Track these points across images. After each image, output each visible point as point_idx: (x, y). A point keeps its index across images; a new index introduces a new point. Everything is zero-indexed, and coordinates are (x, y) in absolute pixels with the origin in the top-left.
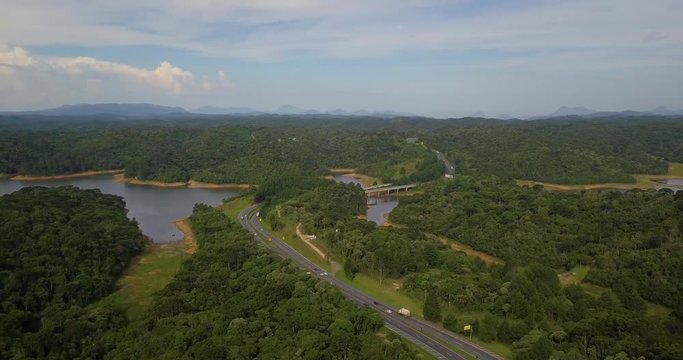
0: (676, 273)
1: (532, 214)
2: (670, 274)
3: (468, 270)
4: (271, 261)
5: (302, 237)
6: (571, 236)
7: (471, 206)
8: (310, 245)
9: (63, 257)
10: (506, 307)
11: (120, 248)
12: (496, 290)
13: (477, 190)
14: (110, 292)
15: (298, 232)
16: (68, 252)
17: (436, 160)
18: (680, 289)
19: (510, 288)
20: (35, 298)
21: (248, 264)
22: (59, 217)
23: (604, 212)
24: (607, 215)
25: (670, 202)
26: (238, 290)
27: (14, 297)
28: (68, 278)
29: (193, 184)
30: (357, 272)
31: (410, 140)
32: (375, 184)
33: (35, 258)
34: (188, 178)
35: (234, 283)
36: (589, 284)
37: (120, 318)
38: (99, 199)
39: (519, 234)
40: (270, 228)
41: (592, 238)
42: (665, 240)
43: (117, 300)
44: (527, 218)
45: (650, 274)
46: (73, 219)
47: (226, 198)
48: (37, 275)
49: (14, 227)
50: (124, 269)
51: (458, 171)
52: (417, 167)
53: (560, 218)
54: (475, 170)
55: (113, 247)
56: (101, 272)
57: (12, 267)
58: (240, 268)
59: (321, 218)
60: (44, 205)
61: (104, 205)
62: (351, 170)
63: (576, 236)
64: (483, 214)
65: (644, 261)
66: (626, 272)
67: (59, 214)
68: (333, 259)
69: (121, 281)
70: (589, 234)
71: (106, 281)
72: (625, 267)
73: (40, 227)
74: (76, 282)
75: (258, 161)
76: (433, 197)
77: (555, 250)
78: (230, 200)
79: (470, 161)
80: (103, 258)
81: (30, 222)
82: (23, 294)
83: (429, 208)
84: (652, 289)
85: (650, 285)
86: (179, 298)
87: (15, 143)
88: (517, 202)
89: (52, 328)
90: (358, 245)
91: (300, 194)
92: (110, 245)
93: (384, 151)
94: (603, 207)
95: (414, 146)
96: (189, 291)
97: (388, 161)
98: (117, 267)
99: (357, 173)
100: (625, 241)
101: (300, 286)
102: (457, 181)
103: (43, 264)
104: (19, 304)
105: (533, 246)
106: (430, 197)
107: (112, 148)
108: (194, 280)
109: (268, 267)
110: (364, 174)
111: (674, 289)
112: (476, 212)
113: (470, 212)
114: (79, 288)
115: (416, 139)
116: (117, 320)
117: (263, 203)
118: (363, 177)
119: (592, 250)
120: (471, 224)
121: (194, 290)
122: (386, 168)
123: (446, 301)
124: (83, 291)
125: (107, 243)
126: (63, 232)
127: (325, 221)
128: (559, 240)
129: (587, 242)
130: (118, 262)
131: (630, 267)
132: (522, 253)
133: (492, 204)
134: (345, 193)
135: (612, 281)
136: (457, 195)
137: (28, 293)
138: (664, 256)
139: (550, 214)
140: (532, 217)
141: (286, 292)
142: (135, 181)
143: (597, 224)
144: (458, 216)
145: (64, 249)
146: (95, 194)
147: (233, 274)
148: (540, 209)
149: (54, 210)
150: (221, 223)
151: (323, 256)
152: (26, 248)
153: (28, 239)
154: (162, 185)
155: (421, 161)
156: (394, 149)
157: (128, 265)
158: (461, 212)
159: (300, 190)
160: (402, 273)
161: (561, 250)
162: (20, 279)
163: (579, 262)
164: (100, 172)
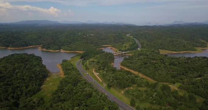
0: (206, 87)
1: (164, 65)
2: (204, 87)
3: (144, 86)
4: (86, 83)
5: (95, 73)
6: (175, 73)
7: (145, 62)
8: (97, 77)
9: (25, 80)
10: (154, 102)
11: (41, 76)
12: (152, 96)
13: (147, 56)
14: (39, 91)
15: (93, 72)
16: (26, 79)
17: (135, 43)
18: (207, 92)
19: (156, 95)
20: (17, 94)
21: (79, 84)
22: (23, 67)
23: (186, 64)
24: (187, 65)
25: (206, 61)
26: (76, 93)
27: (12, 95)
28: (27, 87)
29: (62, 51)
30: (111, 87)
31: (128, 35)
32: (117, 51)
33: (16, 81)
34: (60, 49)
35: (75, 91)
36: (180, 89)
37: (42, 101)
38: (34, 58)
39: (160, 72)
40: (85, 69)
41: (182, 73)
42: (203, 76)
43: (41, 94)
44: (162, 66)
45: (198, 87)
46: (27, 67)
47: (72, 57)
48: (18, 87)
49: (10, 71)
50: (42, 83)
51: (142, 47)
52: (129, 45)
53: (172, 67)
54: (147, 47)
55: (39, 76)
56: (36, 85)
57: (10, 85)
58: (77, 85)
59: (100, 67)
60: (18, 62)
61: (36, 60)
62: (110, 46)
63: (177, 73)
64: (149, 65)
65: (197, 82)
66: (191, 86)
67: (23, 66)
68: (104, 82)
69: (42, 87)
70: (181, 72)
71: (38, 88)
72: (191, 84)
73: (17, 71)
74: (29, 89)
75: (81, 44)
76: (134, 58)
77: (171, 77)
78: (73, 57)
79: (146, 44)
80: (36, 80)
81: (14, 69)
82: (14, 93)
83: (133, 62)
84: (198, 92)
85: (198, 91)
86: (59, 95)
87: (8, 37)
88: (159, 61)
89: (23, 106)
90: (111, 78)
91: (94, 56)
92: (38, 75)
93: (120, 39)
94: (185, 63)
95: (129, 37)
96: (62, 93)
97: (121, 43)
98: (40, 82)
99: (111, 47)
100: (191, 75)
101: (94, 93)
102: (142, 51)
103: (19, 83)
104: (13, 97)
105: (164, 76)
106: (133, 58)
107: (37, 38)
108: (63, 89)
109: (85, 86)
110: (113, 47)
111: (205, 92)
112: (147, 64)
113: (145, 64)
114: (30, 91)
115: (130, 34)
116: (41, 102)
117: (83, 59)
118: (113, 48)
119: (182, 78)
120: (145, 68)
121: (63, 93)
122: (120, 46)
123: (137, 99)
124: (31, 92)
125: (37, 75)
126: (24, 72)
127: (102, 68)
128: (171, 74)
129: (180, 75)
130: (40, 81)
131: (192, 84)
132: (160, 78)
133: (152, 61)
134: (107, 56)
135: (187, 89)
136: (141, 57)
137: (15, 93)
138: (203, 81)
139: (169, 65)
140: (164, 66)
141: (90, 95)
142: (44, 50)
143: (183, 69)
144: (141, 65)
145: (25, 78)
146: (33, 56)
147: (75, 88)
148: (166, 63)
149: (21, 64)
150: (71, 67)
151: (101, 81)
152: (14, 78)
153: (14, 74)
154: (53, 51)
155: (131, 43)
156: (123, 39)
157: (43, 81)
158: (142, 64)
159: (94, 55)
160: (124, 88)
161: (172, 77)
162: (13, 89)
163: (177, 81)
164: (34, 46)
